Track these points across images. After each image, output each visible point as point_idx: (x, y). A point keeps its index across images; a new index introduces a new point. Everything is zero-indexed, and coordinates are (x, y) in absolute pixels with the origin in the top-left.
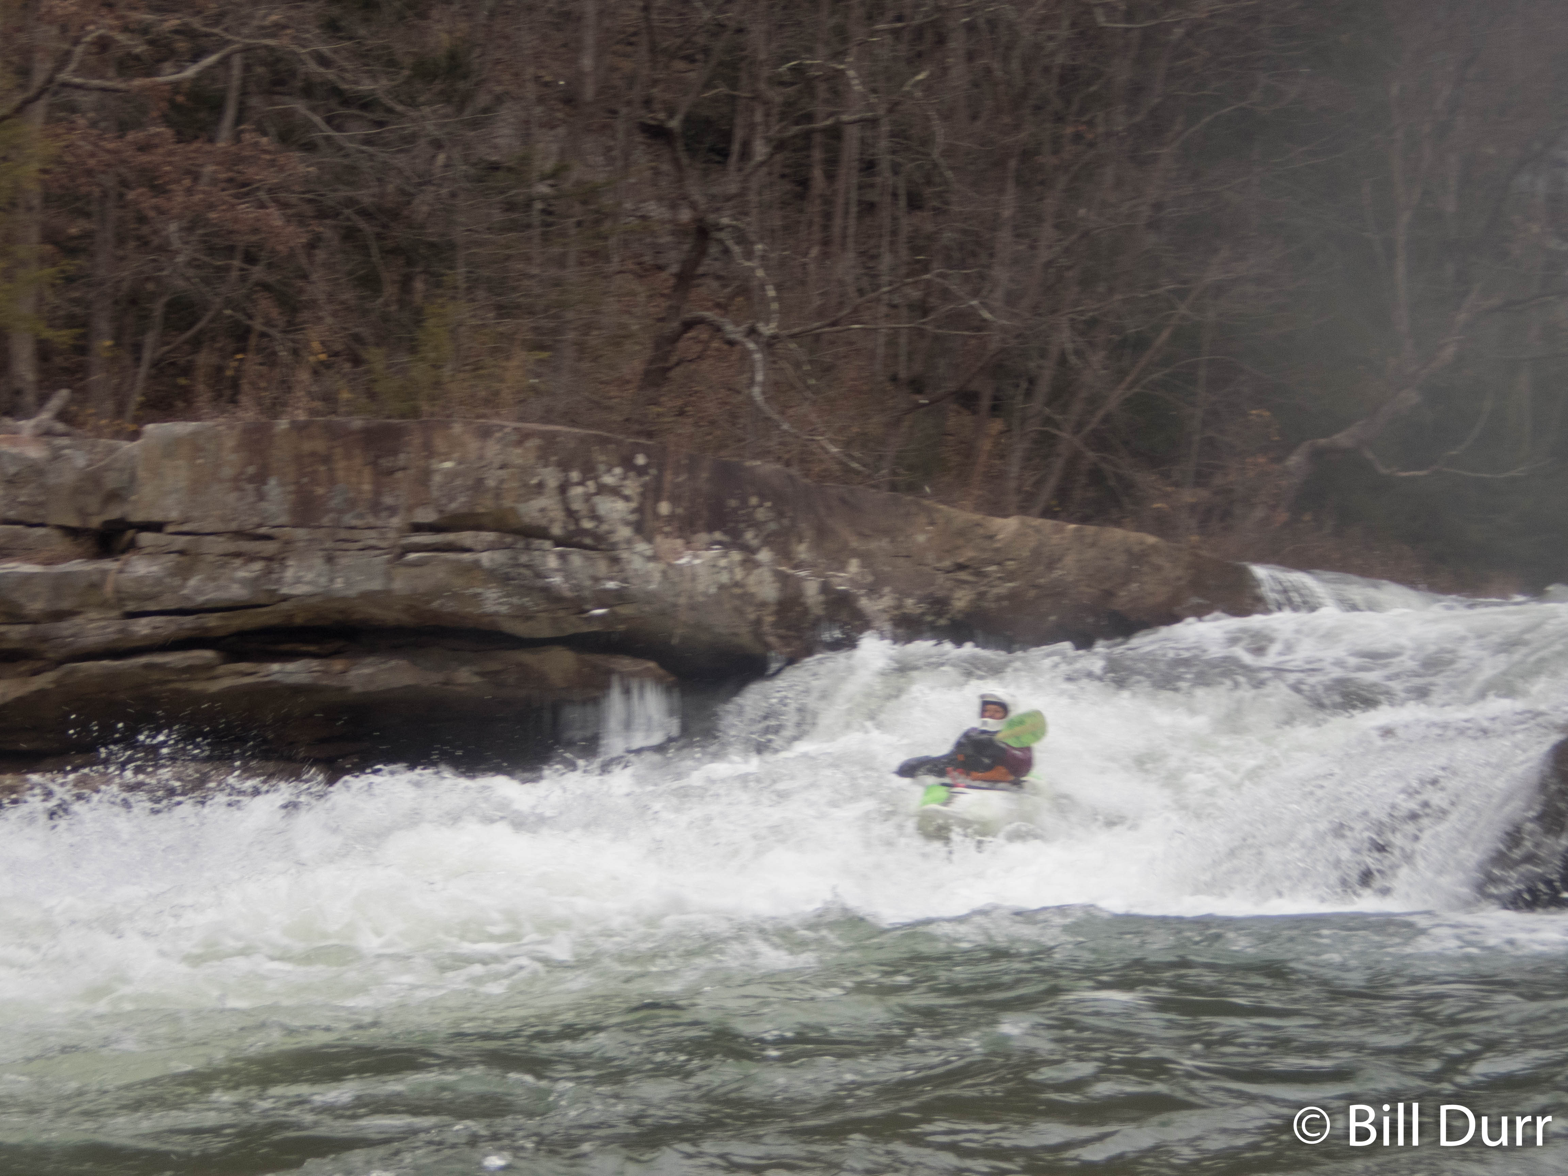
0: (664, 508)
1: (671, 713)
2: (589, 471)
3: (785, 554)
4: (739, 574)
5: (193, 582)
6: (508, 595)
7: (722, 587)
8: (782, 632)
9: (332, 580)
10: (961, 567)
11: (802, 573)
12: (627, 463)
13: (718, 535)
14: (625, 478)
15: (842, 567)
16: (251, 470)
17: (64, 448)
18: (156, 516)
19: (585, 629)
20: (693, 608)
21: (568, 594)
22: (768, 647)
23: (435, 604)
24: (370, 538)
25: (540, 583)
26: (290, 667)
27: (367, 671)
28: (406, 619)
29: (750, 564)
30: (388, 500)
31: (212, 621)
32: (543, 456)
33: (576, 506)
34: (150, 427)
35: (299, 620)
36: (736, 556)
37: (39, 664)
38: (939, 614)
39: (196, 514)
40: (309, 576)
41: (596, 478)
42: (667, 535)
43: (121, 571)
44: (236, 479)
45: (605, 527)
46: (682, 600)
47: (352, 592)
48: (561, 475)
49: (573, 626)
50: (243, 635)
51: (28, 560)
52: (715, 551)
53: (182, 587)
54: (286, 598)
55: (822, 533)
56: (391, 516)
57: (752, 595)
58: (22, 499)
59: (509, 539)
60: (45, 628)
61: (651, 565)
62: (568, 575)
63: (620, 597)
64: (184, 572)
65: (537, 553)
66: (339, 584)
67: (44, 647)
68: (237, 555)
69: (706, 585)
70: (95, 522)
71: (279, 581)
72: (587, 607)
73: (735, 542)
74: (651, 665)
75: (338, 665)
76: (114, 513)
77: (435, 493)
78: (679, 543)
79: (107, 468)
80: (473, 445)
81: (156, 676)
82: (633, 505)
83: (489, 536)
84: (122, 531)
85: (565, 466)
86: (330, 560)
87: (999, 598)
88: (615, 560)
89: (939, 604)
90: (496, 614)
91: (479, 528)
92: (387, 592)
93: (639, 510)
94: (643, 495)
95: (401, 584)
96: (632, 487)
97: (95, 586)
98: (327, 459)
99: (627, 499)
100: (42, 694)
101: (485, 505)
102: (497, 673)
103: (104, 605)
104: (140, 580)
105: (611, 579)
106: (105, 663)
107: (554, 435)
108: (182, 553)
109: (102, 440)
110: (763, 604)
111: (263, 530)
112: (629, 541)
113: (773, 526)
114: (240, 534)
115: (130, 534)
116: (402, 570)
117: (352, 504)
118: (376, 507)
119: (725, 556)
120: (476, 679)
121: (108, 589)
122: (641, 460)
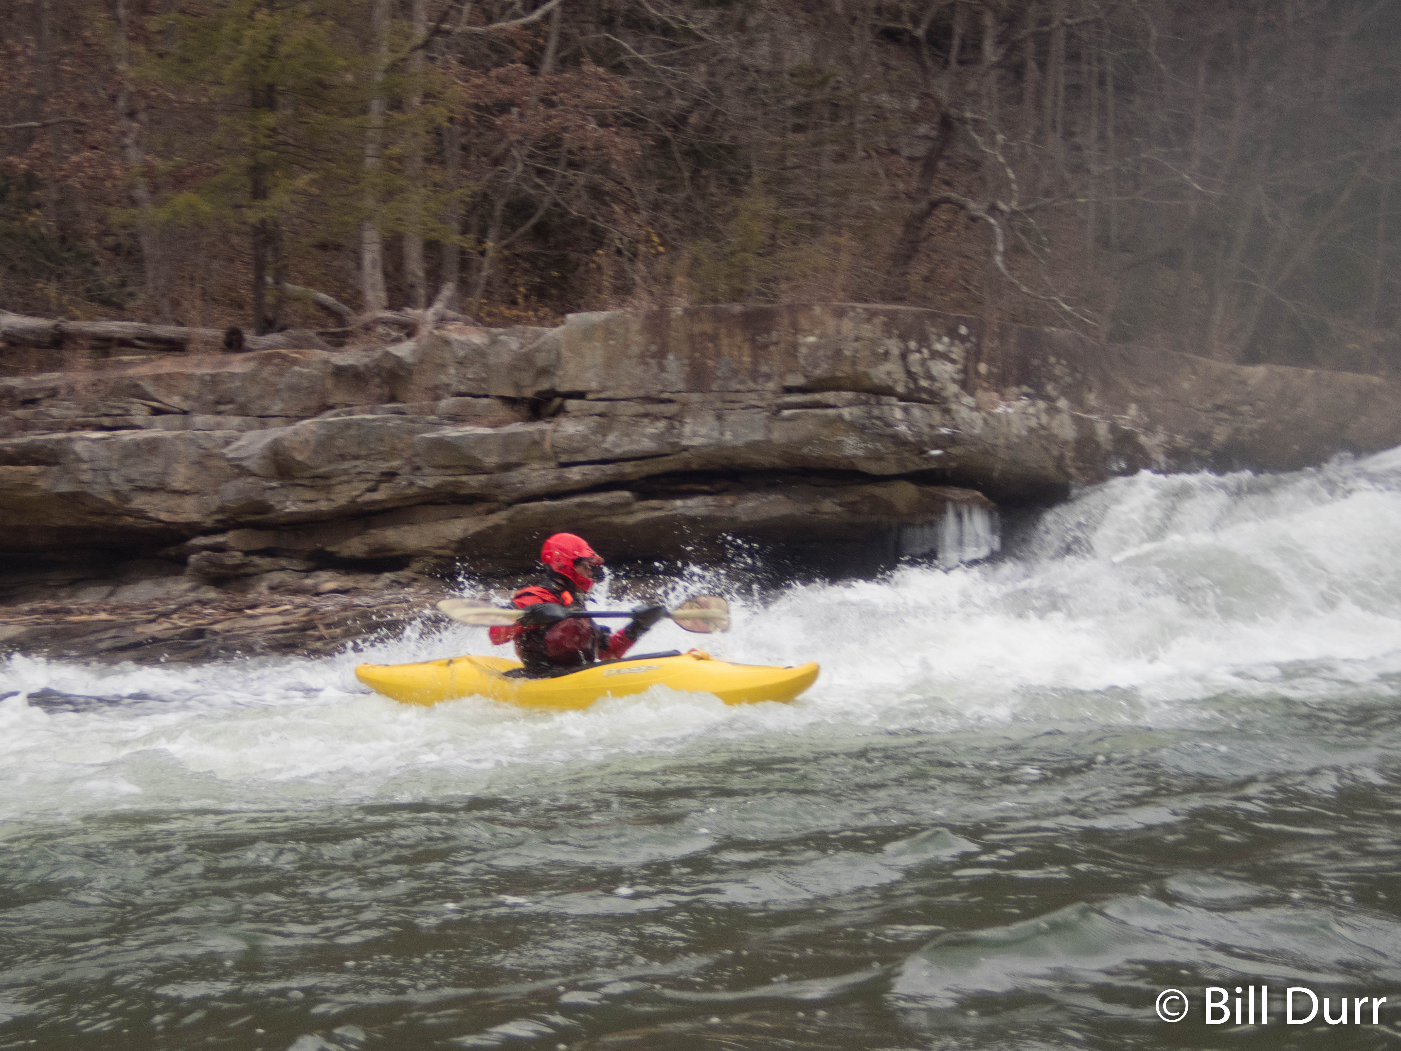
0: (983, 368)
1: (993, 531)
2: (924, 341)
3: (1078, 402)
4: (1044, 419)
5: (611, 438)
6: (865, 442)
7: (1031, 430)
8: (1080, 464)
9: (722, 434)
10: (1219, 408)
11: (1093, 417)
12: (953, 334)
13: (1025, 389)
14: (952, 344)
15: (1124, 410)
16: (653, 348)
17: (501, 334)
18: (580, 387)
19: (925, 466)
20: (1009, 447)
21: (912, 439)
22: (1069, 476)
23: (805, 450)
24: (752, 399)
25: (889, 431)
26: (690, 502)
27: (750, 504)
28: (778, 462)
29: (1053, 410)
30: (764, 369)
31: (628, 468)
32: (887, 330)
33: (915, 369)
34: (570, 316)
35: (694, 466)
36: (1042, 405)
37: (494, 505)
38: (1203, 447)
39: (611, 384)
40: (704, 431)
41: (929, 347)
42: (985, 389)
43: (555, 431)
44: (642, 356)
45: (938, 385)
46: (1001, 442)
47: (740, 443)
48: (902, 345)
49: (915, 464)
50: (650, 478)
51: (479, 424)
52: (1025, 401)
53: (604, 441)
54: (686, 449)
55: (1107, 384)
56: (766, 382)
57: (1056, 436)
58: (470, 376)
59: (863, 397)
60: (500, 477)
61: (975, 414)
62: (911, 424)
63: (952, 440)
64: (604, 430)
65: (886, 407)
66: (728, 436)
67: (497, 491)
68: (646, 415)
69: (1018, 428)
70: (529, 393)
71: (680, 435)
72: (926, 449)
73: (1038, 393)
74: (978, 493)
75: (728, 500)
76: (545, 385)
77: (802, 362)
78: (995, 395)
79: (538, 350)
80: (831, 323)
81: (586, 512)
82: (959, 367)
83: (849, 395)
84: (550, 400)
85: (904, 338)
86: (719, 417)
87: (1251, 432)
88: (947, 411)
89: (1203, 438)
90: (855, 456)
91: (838, 388)
92: (768, 442)
93: (964, 371)
94: (967, 359)
95: (778, 435)
96: (957, 352)
97: (536, 443)
98: (714, 338)
99: (953, 361)
100: (496, 528)
101: (844, 370)
102: (854, 503)
103: (544, 458)
104: (570, 438)
105: (944, 426)
106: (547, 503)
107: (895, 312)
108: (600, 415)
109: (531, 328)
110: (1065, 443)
111: (665, 396)
112: (957, 396)
113: (1068, 380)
114: (648, 399)
115: (557, 401)
116: (778, 424)
117: (735, 372)
118: (754, 374)
119: (1033, 405)
120: (838, 509)
121: (547, 446)
122: (963, 330)
